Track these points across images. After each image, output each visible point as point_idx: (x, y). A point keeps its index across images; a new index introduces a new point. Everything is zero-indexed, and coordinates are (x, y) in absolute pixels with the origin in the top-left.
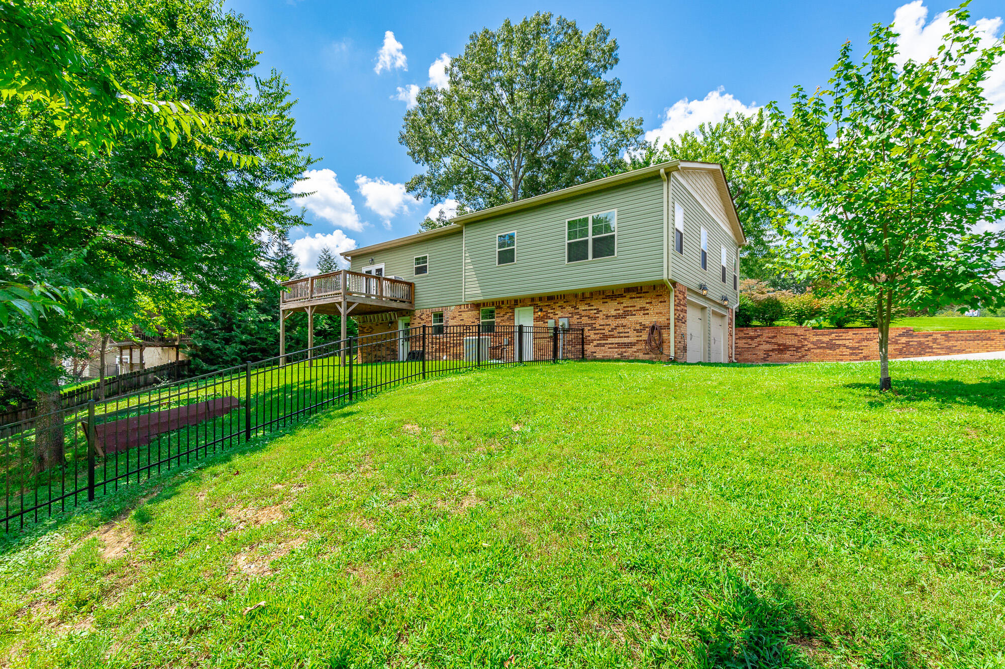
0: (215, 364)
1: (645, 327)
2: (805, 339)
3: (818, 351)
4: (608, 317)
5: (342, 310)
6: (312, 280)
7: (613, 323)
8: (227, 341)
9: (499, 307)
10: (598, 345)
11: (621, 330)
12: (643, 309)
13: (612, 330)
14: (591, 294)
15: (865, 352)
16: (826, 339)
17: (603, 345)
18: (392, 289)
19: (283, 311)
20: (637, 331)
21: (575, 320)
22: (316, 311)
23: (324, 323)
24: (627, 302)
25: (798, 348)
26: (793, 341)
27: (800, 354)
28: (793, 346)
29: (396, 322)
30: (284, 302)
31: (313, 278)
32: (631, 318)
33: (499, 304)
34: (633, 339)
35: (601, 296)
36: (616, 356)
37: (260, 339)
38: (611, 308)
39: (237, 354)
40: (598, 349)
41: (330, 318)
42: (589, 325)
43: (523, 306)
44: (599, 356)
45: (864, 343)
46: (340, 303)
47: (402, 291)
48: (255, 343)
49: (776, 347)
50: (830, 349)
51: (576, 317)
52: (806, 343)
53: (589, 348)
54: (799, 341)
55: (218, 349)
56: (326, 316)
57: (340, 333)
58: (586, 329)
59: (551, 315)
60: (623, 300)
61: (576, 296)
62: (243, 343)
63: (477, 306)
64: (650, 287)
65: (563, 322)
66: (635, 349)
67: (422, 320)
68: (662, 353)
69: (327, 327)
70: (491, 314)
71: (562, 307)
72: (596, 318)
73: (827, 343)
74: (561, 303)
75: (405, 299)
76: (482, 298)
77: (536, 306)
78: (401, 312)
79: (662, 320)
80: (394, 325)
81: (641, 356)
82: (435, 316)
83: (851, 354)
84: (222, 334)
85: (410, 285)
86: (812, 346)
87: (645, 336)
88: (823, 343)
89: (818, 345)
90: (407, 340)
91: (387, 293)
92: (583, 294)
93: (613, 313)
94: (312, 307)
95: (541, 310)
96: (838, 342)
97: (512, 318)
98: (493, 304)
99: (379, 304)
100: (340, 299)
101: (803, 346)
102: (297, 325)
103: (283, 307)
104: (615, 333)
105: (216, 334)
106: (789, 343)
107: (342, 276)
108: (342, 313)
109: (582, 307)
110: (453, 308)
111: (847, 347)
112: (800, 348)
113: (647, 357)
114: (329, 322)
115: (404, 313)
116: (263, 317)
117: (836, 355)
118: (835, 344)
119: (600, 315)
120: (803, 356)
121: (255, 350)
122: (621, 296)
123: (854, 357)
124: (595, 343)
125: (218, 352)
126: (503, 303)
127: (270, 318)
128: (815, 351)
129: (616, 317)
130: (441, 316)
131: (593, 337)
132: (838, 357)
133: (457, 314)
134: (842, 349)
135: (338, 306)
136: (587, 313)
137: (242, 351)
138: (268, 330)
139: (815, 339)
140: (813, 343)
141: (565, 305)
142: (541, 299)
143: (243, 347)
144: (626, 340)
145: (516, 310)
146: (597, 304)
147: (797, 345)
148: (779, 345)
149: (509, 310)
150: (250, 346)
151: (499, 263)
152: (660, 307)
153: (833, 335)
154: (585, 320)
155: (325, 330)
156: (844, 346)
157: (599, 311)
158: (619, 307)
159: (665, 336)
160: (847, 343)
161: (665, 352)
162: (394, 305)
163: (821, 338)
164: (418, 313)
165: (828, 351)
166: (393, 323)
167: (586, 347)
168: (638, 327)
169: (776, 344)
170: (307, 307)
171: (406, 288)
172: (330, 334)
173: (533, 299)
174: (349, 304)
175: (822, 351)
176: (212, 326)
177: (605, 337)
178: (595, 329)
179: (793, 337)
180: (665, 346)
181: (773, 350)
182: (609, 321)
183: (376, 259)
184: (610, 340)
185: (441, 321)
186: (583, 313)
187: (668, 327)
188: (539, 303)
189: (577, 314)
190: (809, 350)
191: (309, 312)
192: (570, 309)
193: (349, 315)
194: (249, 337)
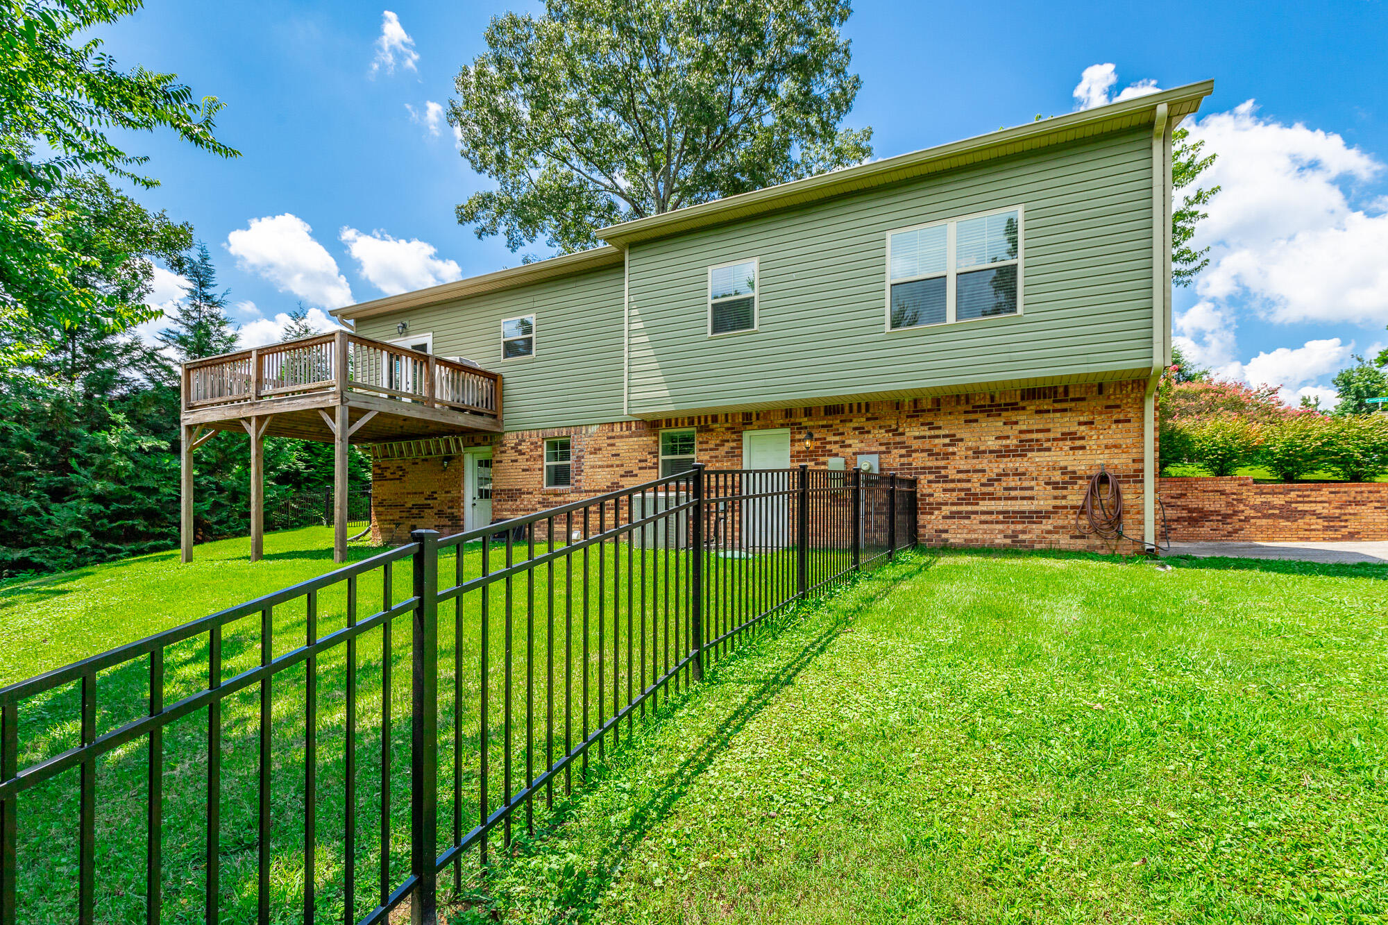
0: (24, 546)
1: (1074, 477)
2: (1240, 501)
3: (1264, 522)
4: (978, 453)
5: (336, 427)
6: (260, 357)
7: (994, 467)
8: (59, 494)
9: (704, 429)
10: (952, 516)
11: (1012, 482)
12: (1072, 436)
13: (990, 482)
14: (937, 402)
15: (1352, 526)
16: (1278, 500)
17: (967, 516)
18: (455, 386)
19: (189, 428)
20: (1055, 485)
21: (894, 460)
22: (270, 432)
23: (293, 458)
24: (1027, 421)
25: (1226, 516)
26: (1219, 504)
27: (1229, 528)
28: (1217, 513)
29: (460, 459)
30: (191, 408)
31: (262, 353)
32: (1038, 457)
33: (705, 422)
34: (1044, 503)
35: (964, 407)
36: (1000, 540)
37: (139, 489)
38: (989, 433)
39: (80, 523)
40: (953, 524)
41: (307, 448)
42: (930, 470)
43: (766, 427)
44: (955, 538)
45: (1350, 510)
46: (331, 411)
47: (474, 392)
48: (130, 499)
49: (1185, 514)
50: (1287, 519)
51: (896, 452)
52: (1241, 507)
53: (931, 523)
54: (1229, 504)
55: (32, 511)
56: (300, 443)
57: (331, 479)
58: (923, 479)
59: (835, 448)
60: (1021, 417)
61: (898, 405)
62: (97, 498)
63: (651, 425)
64: (1089, 388)
65: (867, 463)
66: (1048, 525)
67: (521, 453)
68: (1120, 536)
69: (301, 465)
70: (686, 444)
71: (862, 431)
72: (947, 456)
73: (1281, 508)
74: (859, 421)
75: (482, 409)
76: (671, 408)
77: (799, 428)
78: (473, 437)
79: (1121, 462)
80: (455, 463)
81: (1064, 541)
82: (553, 445)
83: (1326, 528)
84: (46, 478)
85: (494, 378)
86: (1252, 513)
87: (1075, 497)
88: (1274, 507)
89: (1264, 511)
90: (484, 494)
91: (444, 393)
92: (915, 402)
93: (992, 444)
94: (261, 419)
95: (810, 436)
96: (1301, 507)
97: (736, 453)
98: (691, 422)
99: (427, 417)
100: (332, 401)
101: (1235, 513)
102: (234, 461)
103: (187, 418)
104: (998, 489)
105: (30, 479)
106: (1209, 506)
107: (336, 346)
108: (338, 434)
109: (912, 431)
110: (594, 429)
111: (1319, 516)
112: (1229, 516)
113: (1080, 544)
114: (306, 455)
115: (478, 439)
116: (148, 443)
117: (1297, 529)
118: (1296, 510)
119: (959, 449)
120: (1236, 531)
121: (129, 515)
122: (1014, 407)
123: (1330, 534)
124: (946, 510)
125: (30, 518)
126: (715, 419)
127: (164, 445)
128: (1259, 522)
129: (1000, 454)
130: (566, 446)
131: (939, 496)
132: (1301, 534)
133: (604, 442)
134: (1307, 519)
135: (326, 417)
136: (927, 444)
137: (95, 517)
138: (162, 471)
139: (1259, 500)
140: (1253, 507)
141: (869, 426)
142: (808, 412)
143: (97, 508)
144: (1025, 506)
145: (746, 435)
146: (950, 424)
147: (1224, 510)
148: (1190, 511)
149: (728, 436)
150: (114, 506)
151: (715, 331)
152: (1116, 434)
153: (1293, 495)
154: (919, 460)
155: (297, 472)
156: (1313, 513)
157: (954, 440)
158: (1007, 430)
159: (1128, 497)
160: (1319, 508)
161: (1130, 533)
162: (461, 420)
163: (1270, 498)
164: (510, 439)
165: (1283, 523)
166: (451, 459)
167: (922, 519)
168: (1057, 477)
169: (1184, 508)
170: (248, 420)
171: (485, 384)
172: (308, 479)
173: (789, 413)
174: (355, 414)
175: (1270, 521)
176: (22, 460)
177: (971, 498)
178: (946, 479)
179: (1217, 496)
180: (1128, 520)
181: (1178, 520)
182: (983, 463)
183: (412, 323)
184: (984, 505)
185: (566, 456)
186: (916, 444)
187: (1137, 477)
188: (805, 421)
189: (901, 445)
190: (1247, 519)
191: (252, 430)
192: (882, 435)
193: (353, 439)
194: (112, 487)
